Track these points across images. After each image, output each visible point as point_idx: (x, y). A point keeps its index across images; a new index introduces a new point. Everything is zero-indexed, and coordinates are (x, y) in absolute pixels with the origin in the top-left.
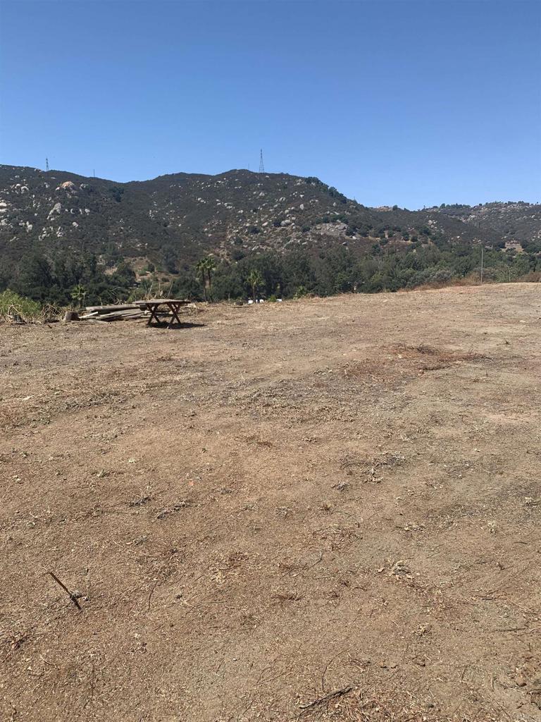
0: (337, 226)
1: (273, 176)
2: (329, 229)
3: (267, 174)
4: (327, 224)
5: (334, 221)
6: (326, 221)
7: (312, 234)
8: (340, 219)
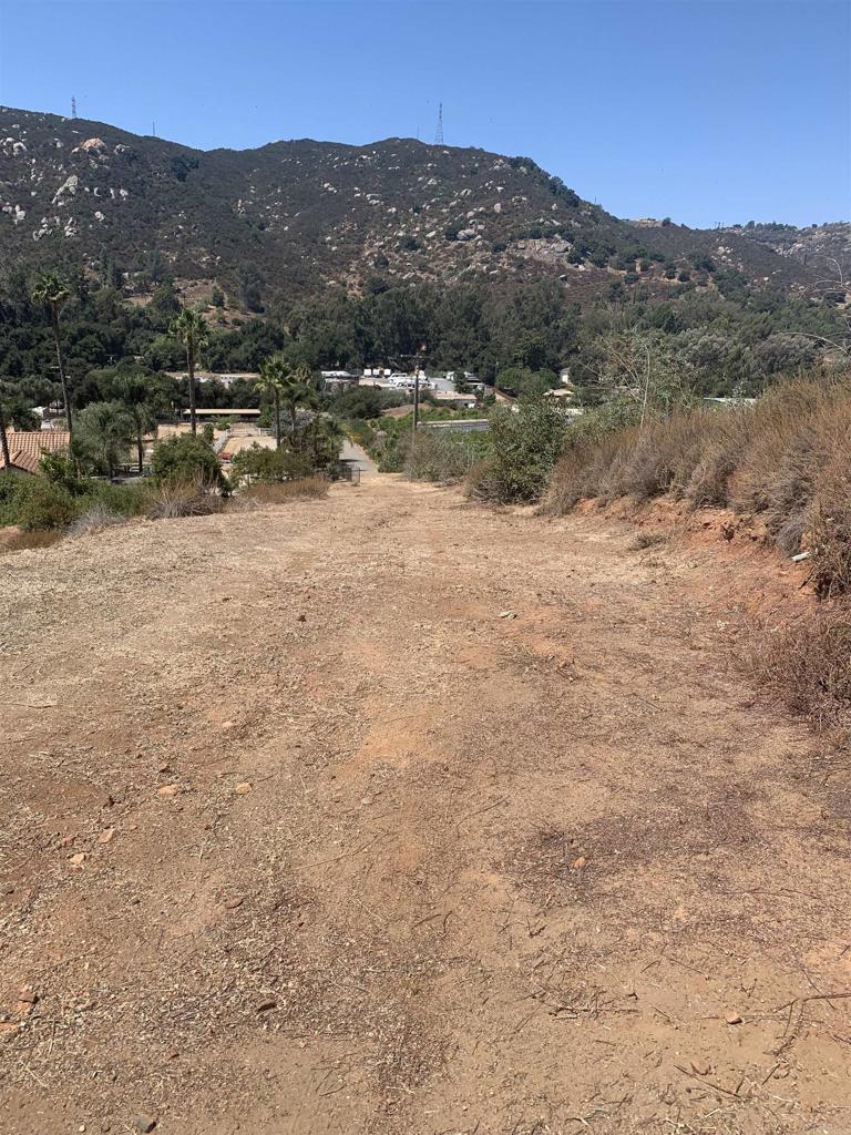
0: (554, 245)
1: (456, 152)
2: (538, 249)
3: (445, 147)
4: (537, 241)
5: (549, 236)
6: (536, 235)
7: (510, 257)
8: (561, 233)
